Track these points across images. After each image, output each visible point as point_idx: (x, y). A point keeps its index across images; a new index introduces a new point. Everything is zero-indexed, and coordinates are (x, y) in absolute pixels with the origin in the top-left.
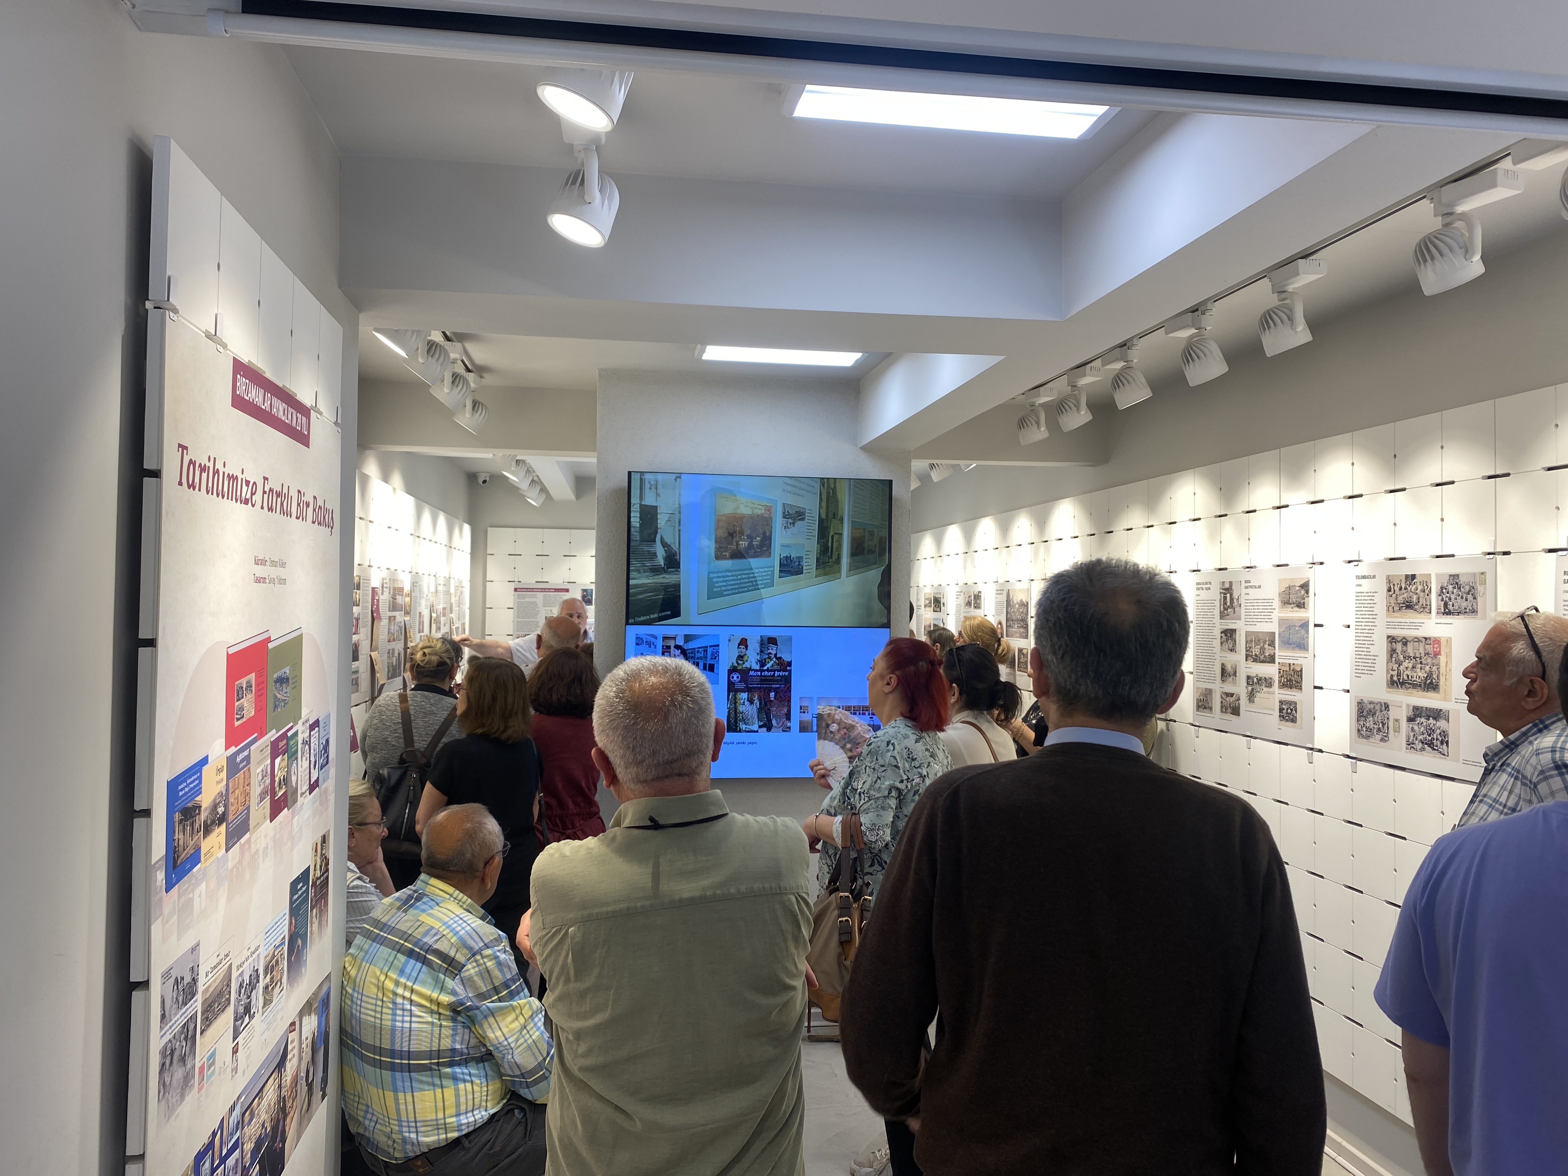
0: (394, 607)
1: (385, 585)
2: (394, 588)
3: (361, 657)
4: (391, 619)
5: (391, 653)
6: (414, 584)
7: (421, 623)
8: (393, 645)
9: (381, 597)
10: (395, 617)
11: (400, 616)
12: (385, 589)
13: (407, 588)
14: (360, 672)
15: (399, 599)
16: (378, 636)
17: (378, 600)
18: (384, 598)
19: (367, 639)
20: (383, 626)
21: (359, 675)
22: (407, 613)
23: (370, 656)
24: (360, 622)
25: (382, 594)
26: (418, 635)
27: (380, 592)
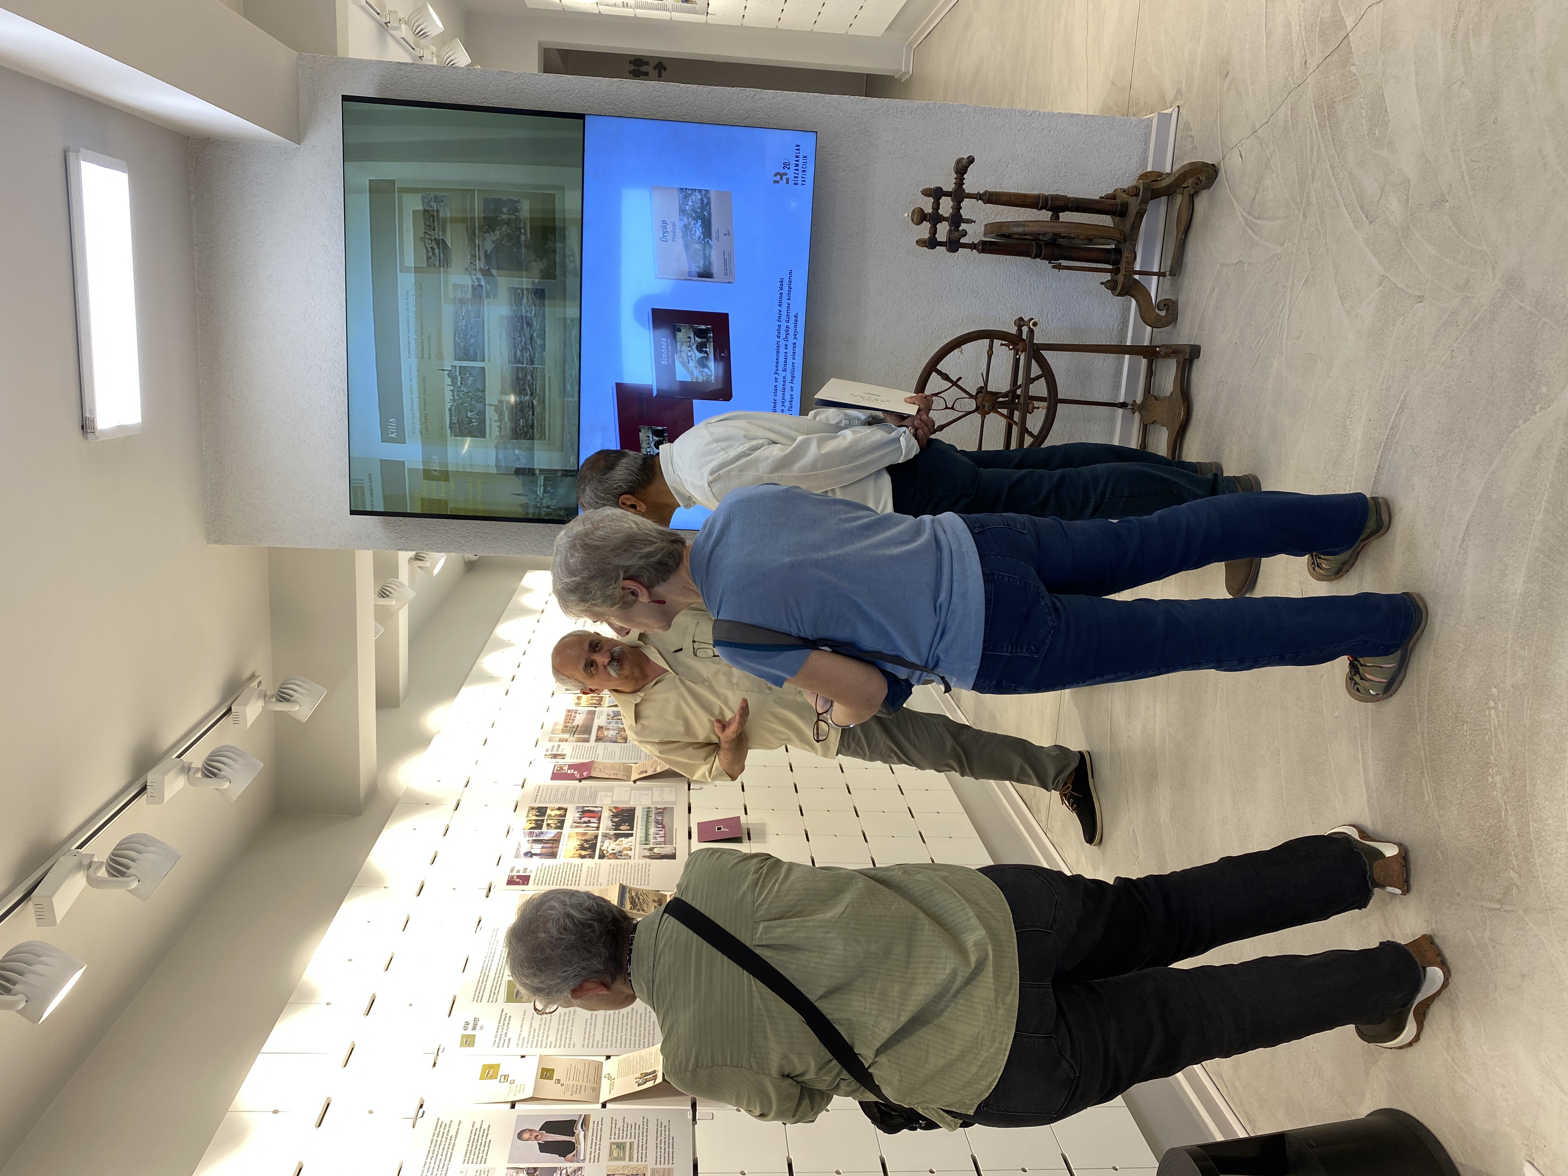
1: (554, 752)
2: (563, 732)
3: (631, 805)
9: (569, 760)
10: (600, 728)
12: (559, 752)
14: (649, 804)
15: (579, 720)
16: (613, 766)
17: (571, 767)
19: (611, 789)
21: (653, 806)
23: (635, 782)
24: (589, 805)
25: (563, 756)
27: (561, 761)
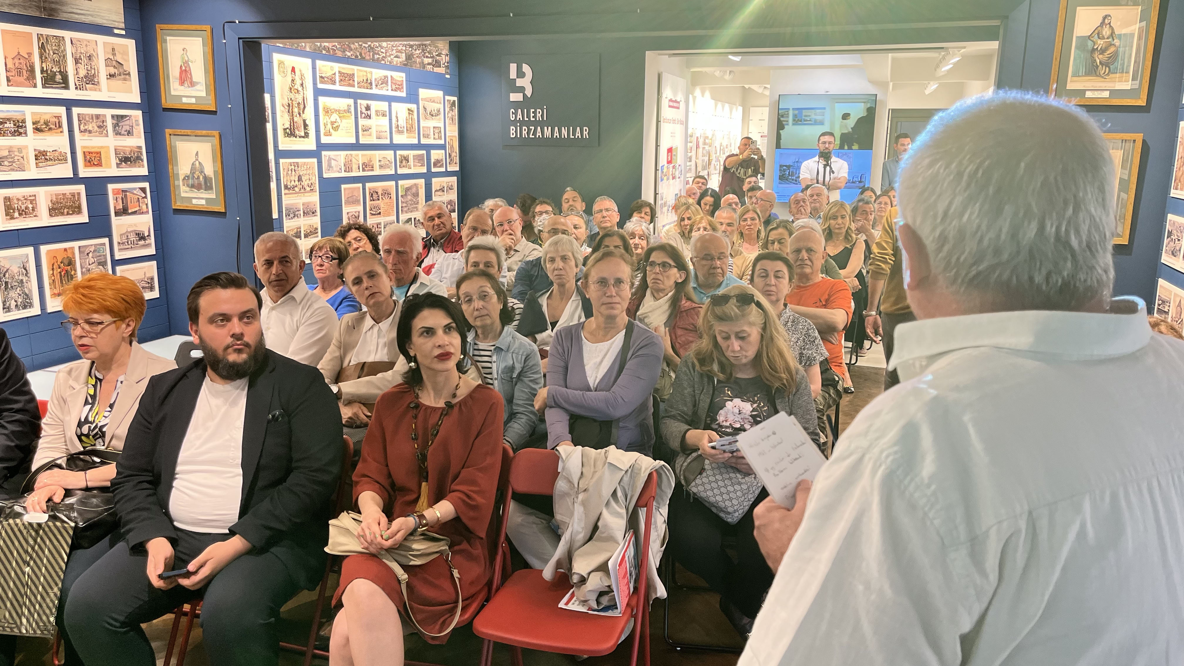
0: (705, 144)
4: (704, 148)
5: (703, 161)
6: (713, 135)
7: (716, 150)
8: (704, 158)
11: (707, 147)
13: (710, 137)
18: (701, 141)
20: (700, 150)
22: (710, 146)
26: (714, 155)
